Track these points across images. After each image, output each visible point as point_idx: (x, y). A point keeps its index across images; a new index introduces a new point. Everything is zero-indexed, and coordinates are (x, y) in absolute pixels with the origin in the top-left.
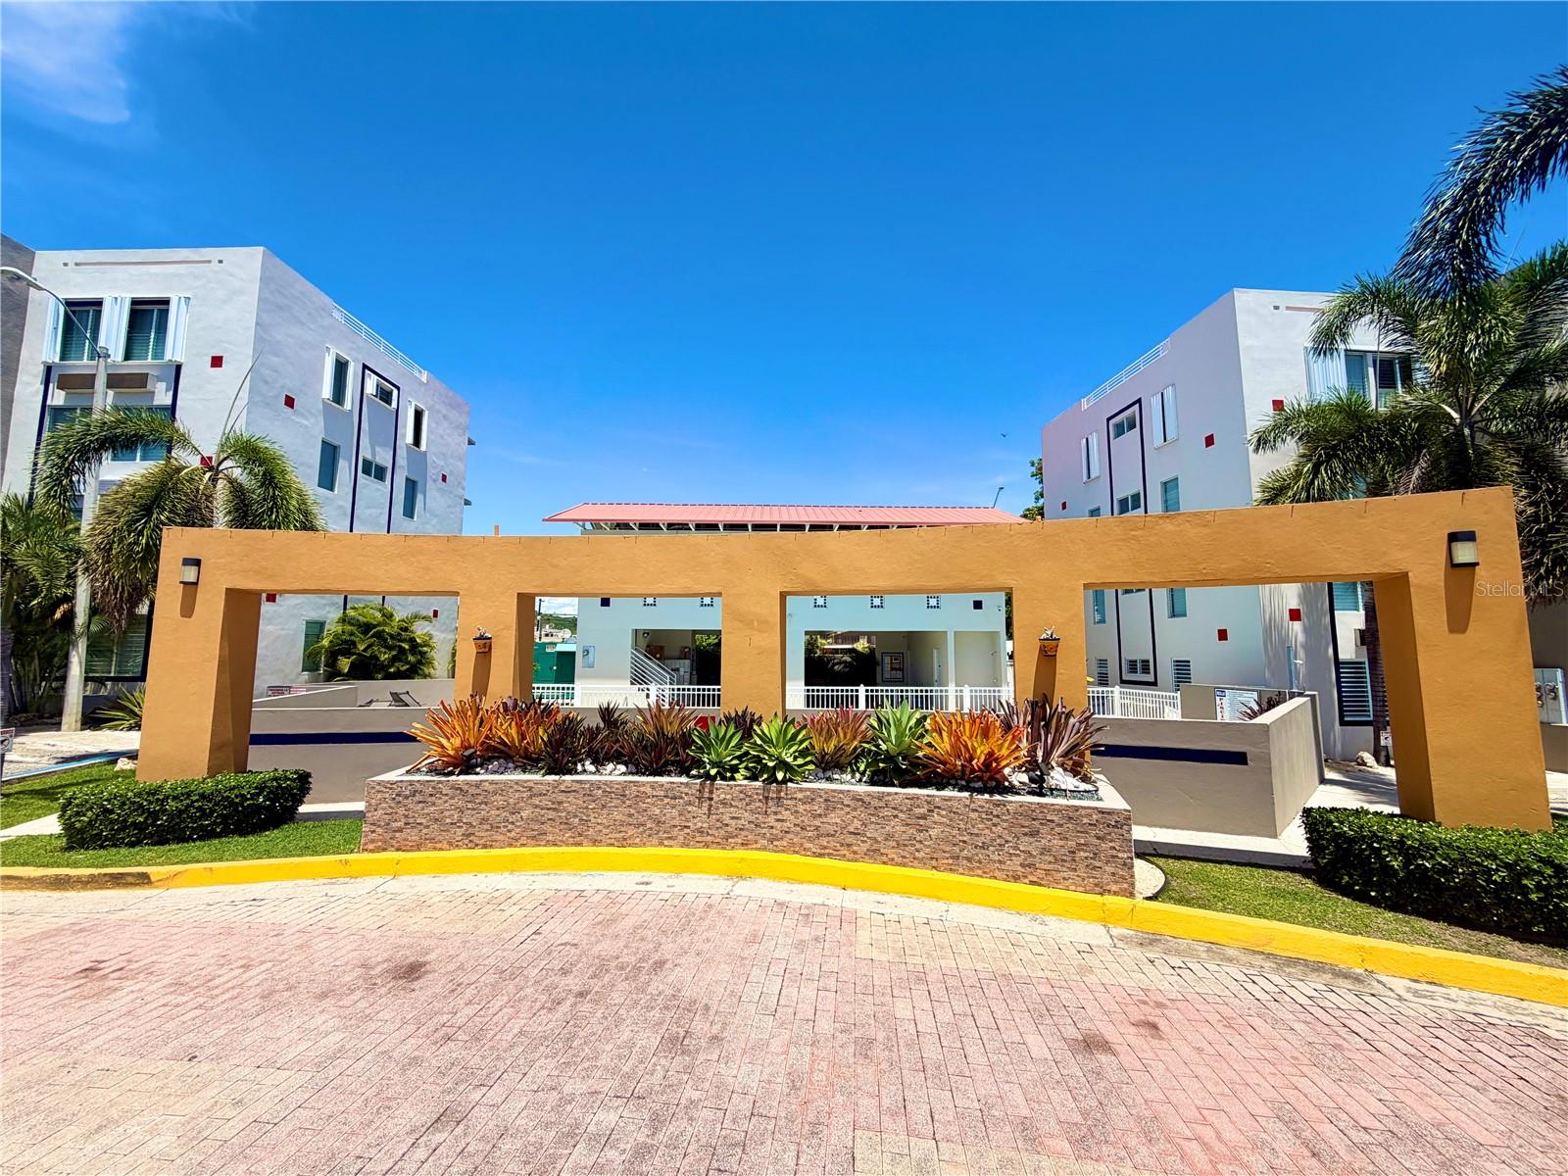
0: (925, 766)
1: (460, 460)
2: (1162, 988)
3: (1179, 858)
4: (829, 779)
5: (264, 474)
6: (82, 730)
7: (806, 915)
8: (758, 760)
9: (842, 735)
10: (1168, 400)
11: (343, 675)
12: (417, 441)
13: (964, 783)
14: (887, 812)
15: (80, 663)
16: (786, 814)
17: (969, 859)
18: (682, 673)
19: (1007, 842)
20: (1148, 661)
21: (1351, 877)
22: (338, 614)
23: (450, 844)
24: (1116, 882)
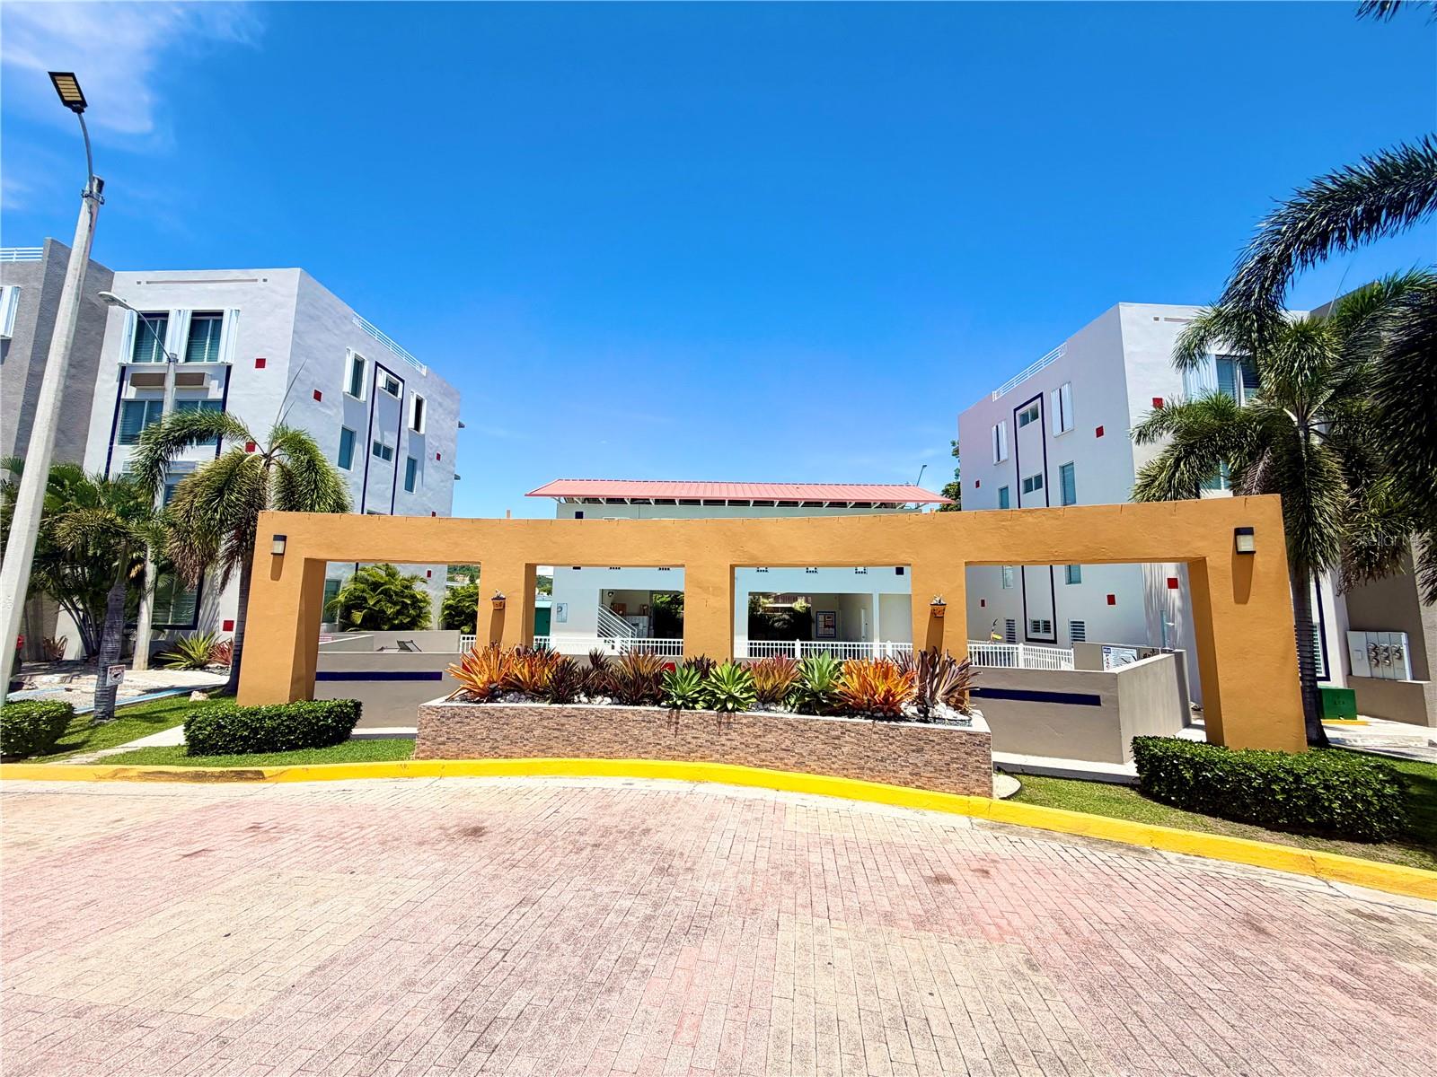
0: (840, 701)
1: (452, 441)
2: (999, 853)
3: (1038, 776)
4: (767, 710)
5: (308, 462)
6: (148, 669)
7: (749, 805)
8: (714, 694)
9: (777, 676)
10: (1065, 396)
11: (356, 626)
12: (417, 426)
13: (869, 713)
14: (810, 734)
15: (149, 613)
16: (734, 735)
17: (871, 770)
18: (641, 628)
19: (900, 756)
20: (1049, 622)
21: (1160, 788)
22: (351, 574)
23: (481, 754)
24: (979, 786)
